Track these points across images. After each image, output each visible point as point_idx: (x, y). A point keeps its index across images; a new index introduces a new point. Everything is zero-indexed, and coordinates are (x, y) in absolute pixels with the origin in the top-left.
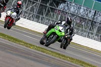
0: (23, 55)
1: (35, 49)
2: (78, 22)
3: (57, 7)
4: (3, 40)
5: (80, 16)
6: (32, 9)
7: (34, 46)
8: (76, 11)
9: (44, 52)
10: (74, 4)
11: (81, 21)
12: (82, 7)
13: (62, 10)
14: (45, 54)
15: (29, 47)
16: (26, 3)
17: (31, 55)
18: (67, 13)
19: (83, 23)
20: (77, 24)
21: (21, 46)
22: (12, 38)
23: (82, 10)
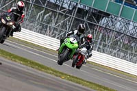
0: (50, 86)
1: (68, 79)
2: (126, 42)
3: (98, 22)
4: (25, 66)
5: (128, 34)
6: (64, 25)
7: (66, 75)
8: (124, 28)
9: (79, 83)
10: (120, 19)
11: (129, 41)
12: (131, 23)
13: (104, 26)
14: (80, 86)
15: (60, 76)
16: (55, 17)
17: (62, 88)
18: (111, 30)
19: (133, 45)
20: (124, 45)
21: (49, 75)
22: (37, 64)
23: (131, 27)
